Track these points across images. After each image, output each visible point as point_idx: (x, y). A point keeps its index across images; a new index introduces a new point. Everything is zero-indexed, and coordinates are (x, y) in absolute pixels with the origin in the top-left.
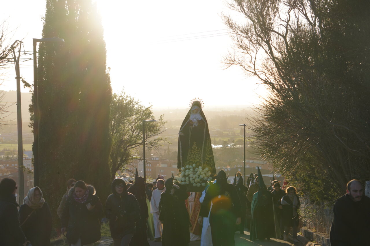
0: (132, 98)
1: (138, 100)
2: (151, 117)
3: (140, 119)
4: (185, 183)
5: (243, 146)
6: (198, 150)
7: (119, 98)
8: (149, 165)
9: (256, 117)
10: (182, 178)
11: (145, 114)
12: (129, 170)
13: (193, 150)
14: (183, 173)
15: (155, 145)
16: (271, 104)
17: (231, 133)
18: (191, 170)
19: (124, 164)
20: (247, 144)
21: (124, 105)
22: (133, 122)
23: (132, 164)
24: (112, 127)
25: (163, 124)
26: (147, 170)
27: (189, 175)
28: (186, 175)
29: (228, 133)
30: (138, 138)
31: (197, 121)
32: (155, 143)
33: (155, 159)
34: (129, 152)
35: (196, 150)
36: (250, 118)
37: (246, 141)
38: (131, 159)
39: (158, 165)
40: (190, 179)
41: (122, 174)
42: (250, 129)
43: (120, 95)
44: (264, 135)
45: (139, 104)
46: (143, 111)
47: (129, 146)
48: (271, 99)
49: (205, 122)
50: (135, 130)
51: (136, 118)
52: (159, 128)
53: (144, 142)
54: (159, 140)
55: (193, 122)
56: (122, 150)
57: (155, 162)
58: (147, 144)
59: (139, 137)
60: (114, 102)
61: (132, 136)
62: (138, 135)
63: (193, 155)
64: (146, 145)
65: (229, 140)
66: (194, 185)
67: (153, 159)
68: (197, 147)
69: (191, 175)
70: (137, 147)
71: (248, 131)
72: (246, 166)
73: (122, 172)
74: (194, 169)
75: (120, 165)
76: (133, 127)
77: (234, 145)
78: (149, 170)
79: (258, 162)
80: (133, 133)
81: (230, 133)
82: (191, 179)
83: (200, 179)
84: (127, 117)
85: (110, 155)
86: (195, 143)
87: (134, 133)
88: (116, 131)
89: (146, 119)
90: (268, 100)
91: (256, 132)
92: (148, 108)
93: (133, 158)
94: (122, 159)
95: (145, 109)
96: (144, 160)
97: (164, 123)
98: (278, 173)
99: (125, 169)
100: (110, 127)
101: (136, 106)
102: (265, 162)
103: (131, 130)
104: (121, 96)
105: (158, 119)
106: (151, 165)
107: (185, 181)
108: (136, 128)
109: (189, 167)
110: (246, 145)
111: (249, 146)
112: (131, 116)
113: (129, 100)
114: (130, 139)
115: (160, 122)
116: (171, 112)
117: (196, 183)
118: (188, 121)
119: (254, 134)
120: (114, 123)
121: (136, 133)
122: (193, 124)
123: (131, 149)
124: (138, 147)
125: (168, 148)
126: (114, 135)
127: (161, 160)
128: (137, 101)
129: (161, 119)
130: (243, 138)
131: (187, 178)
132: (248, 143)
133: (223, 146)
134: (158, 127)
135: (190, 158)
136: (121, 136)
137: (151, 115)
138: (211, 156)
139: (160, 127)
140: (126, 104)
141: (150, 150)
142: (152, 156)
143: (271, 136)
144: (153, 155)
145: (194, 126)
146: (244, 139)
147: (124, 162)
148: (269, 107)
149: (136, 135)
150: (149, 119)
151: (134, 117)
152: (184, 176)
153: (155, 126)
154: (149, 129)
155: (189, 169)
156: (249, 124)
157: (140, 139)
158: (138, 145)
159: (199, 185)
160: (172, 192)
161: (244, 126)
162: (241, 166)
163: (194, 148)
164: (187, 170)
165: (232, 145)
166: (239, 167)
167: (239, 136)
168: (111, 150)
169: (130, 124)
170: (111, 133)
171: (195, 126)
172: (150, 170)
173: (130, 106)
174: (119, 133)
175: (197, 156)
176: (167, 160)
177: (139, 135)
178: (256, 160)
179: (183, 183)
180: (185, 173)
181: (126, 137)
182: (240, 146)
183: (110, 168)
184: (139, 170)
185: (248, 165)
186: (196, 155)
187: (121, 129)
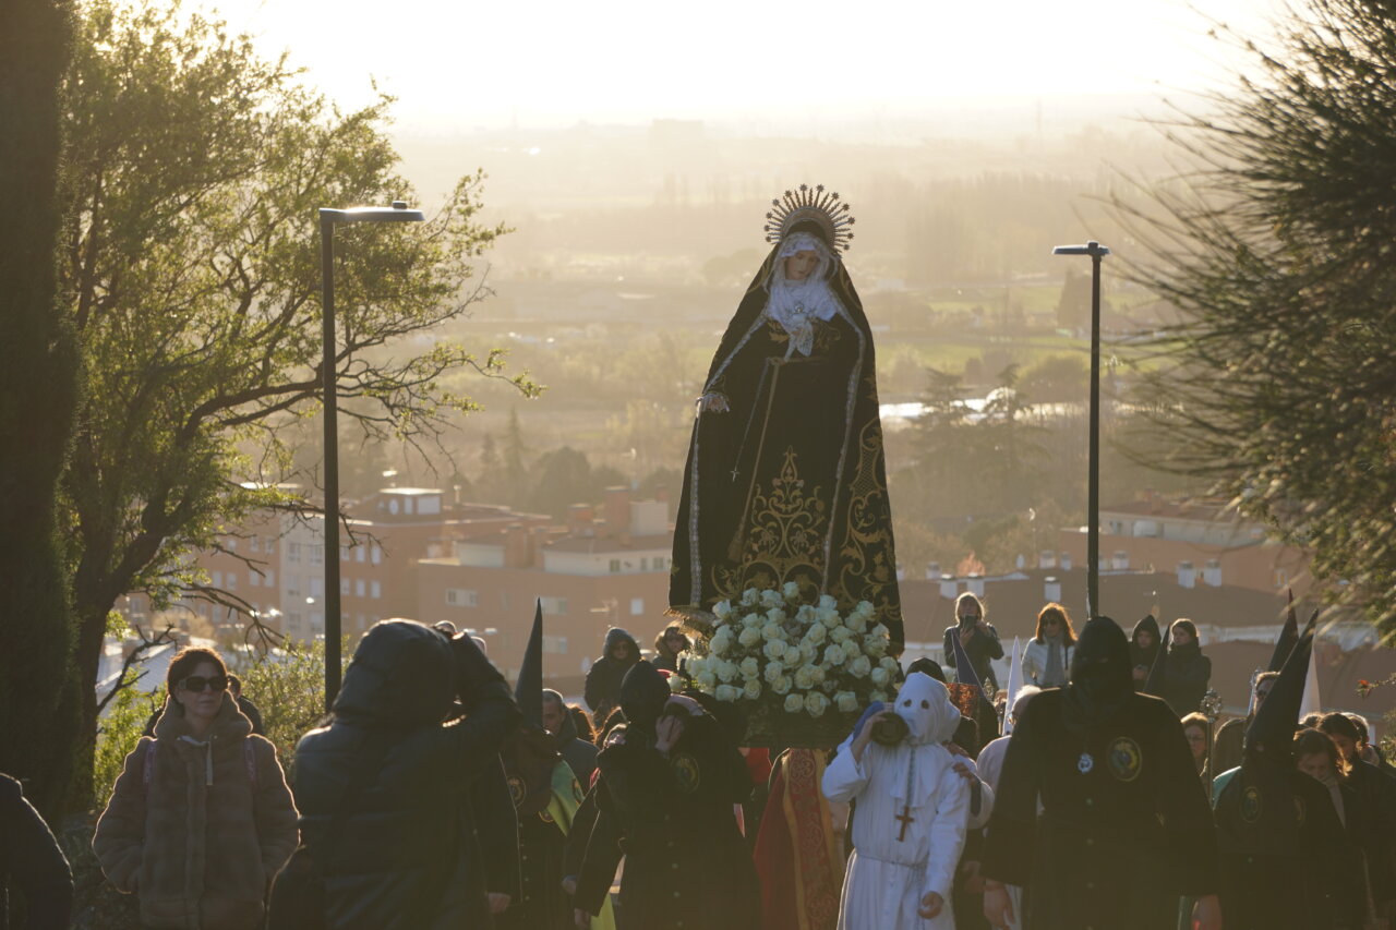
0: (232, 33)
1: (284, 57)
2: (386, 185)
3: (299, 202)
4: (740, 691)
5: (1082, 410)
6: (808, 501)
7: (131, 36)
8: (369, 553)
9: (1184, 190)
10: (721, 663)
11: (343, 163)
12: (210, 594)
13: (780, 498)
14: (723, 634)
15: (415, 403)
16: (1303, 89)
17: (988, 310)
18: (774, 613)
19: (174, 546)
20: (1112, 396)
21: (175, 88)
22: (243, 224)
23: (232, 543)
24: (76, 261)
25: (475, 246)
26: (353, 588)
27: (761, 642)
28: (742, 646)
29: (967, 308)
30: (283, 344)
31: (810, 327)
32: (414, 388)
33: (408, 508)
34: (211, 455)
35: (795, 498)
36: (1139, 197)
37: (1103, 373)
38: (231, 505)
39: (434, 549)
40: (768, 667)
41: (160, 623)
42: (1133, 279)
43: (139, 13)
44: (1247, 323)
45: (288, 84)
46: (324, 144)
47: (210, 408)
48: (1307, 50)
49: (857, 330)
50: (259, 286)
51: (271, 194)
52: (444, 272)
53: (327, 374)
54: (443, 361)
55: (784, 333)
56: (163, 441)
57: (415, 528)
58: (351, 393)
59: (295, 342)
60: (90, 62)
61: (235, 332)
62: (284, 325)
63: (778, 531)
64: (340, 402)
65: (973, 365)
66: (793, 703)
67: (394, 506)
68: (801, 483)
69: (775, 646)
70: (272, 415)
71: (1117, 296)
72: (1102, 565)
73: (161, 604)
74: (790, 610)
75: (144, 554)
76: (246, 262)
77: (1015, 404)
78: (368, 590)
79: (1197, 529)
80: (243, 310)
81: (979, 311)
82: (773, 669)
83: (828, 667)
84: (200, 182)
85: (61, 476)
86: (790, 456)
87: (253, 309)
88: (111, 288)
89: (346, 198)
90: (1276, 53)
91: (1177, 302)
92: (357, 119)
93: (243, 501)
94: (155, 507)
95: (336, 125)
96: (332, 512)
97: (486, 237)
98: (1351, 613)
99: (177, 580)
100: (61, 258)
101: (267, 105)
102: (1255, 532)
103: (229, 283)
104: (147, 21)
105: (442, 203)
106: (386, 554)
107: (738, 682)
108: (269, 271)
109: (761, 598)
110: (1103, 403)
111: (1125, 408)
112: (226, 177)
113: (214, 49)
114: (223, 356)
115: (453, 225)
116: (534, 151)
117: (804, 693)
118: (757, 324)
119: (1175, 321)
120: (92, 231)
121: (264, 307)
122: (786, 344)
123: (229, 429)
124: (283, 413)
125: (514, 427)
126: (94, 322)
127: (459, 513)
128: (276, 63)
129: (464, 207)
130: (1081, 349)
131: (750, 664)
132: (1121, 387)
133: (929, 410)
134: (438, 265)
135: (755, 547)
136: (149, 329)
137: (385, 174)
138: (874, 538)
139: (455, 264)
140: (192, 82)
141: (372, 441)
142: (386, 482)
143: (1302, 334)
144: (400, 480)
145: (786, 359)
146: (1087, 359)
147: (171, 533)
148: (1291, 111)
149: (271, 326)
150: (373, 203)
151: (256, 184)
152: (734, 652)
153: (411, 259)
154: (369, 282)
155: (762, 611)
156: (1129, 240)
157: (301, 358)
158: (284, 397)
159: (817, 703)
160: (665, 733)
161: (1088, 259)
162: (1067, 565)
163: (782, 487)
164: (751, 618)
165: (999, 402)
166: (1050, 572)
167: (1051, 332)
168: (72, 441)
169: (225, 236)
170: (69, 302)
171: (796, 353)
172: (376, 591)
173: (216, 101)
174: (136, 304)
175: (800, 538)
176: (502, 514)
177: (293, 322)
178: (1182, 515)
179: (727, 692)
180: (737, 634)
181: (192, 338)
182: (1060, 409)
183: (67, 578)
184: (291, 593)
185: (1122, 557)
186: (792, 532)
187: (151, 274)
